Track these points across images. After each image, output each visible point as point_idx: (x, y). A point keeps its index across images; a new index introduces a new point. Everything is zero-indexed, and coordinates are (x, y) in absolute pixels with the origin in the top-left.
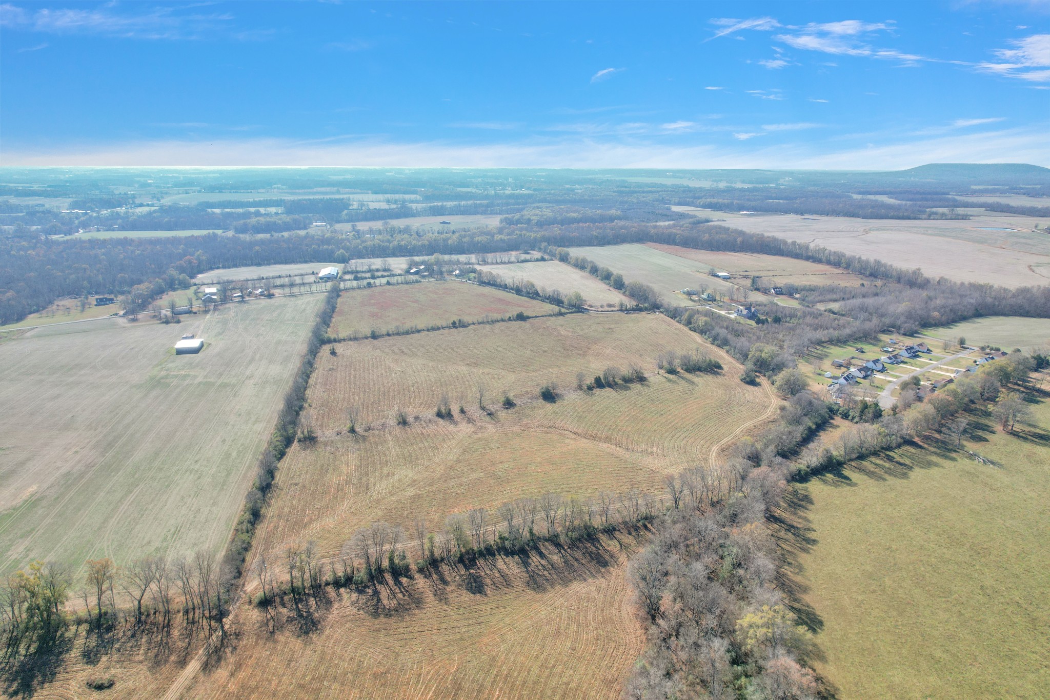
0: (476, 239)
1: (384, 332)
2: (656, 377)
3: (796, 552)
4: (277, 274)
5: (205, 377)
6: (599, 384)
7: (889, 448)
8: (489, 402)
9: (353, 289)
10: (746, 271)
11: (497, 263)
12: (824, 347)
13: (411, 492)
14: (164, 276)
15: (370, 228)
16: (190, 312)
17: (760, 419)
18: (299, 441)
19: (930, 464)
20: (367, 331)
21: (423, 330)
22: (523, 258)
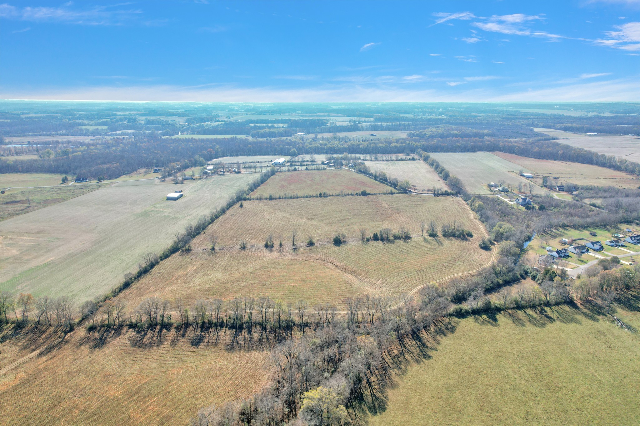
0: (378, 145)
1: (278, 197)
3: (411, 361)
4: (251, 161)
5: (169, 213)
6: (376, 238)
8: (300, 241)
9: (285, 171)
10: (551, 174)
11: (383, 160)
12: (566, 229)
13: (212, 285)
14: (192, 159)
15: (322, 137)
16: (192, 179)
17: (469, 272)
18: (182, 251)
20: (268, 196)
21: (301, 197)
22: (400, 158)
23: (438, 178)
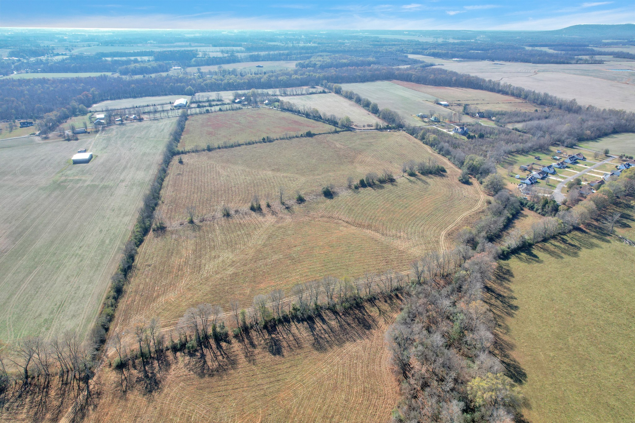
0: (279, 78)
1: (216, 146)
2: (401, 179)
3: (503, 316)
4: (145, 104)
5: (92, 181)
6: (363, 184)
7: (564, 234)
8: (286, 199)
9: (196, 114)
10: (459, 101)
11: (294, 95)
12: (513, 156)
13: (231, 271)
14: (68, 106)
15: (209, 71)
16: (85, 132)
17: (473, 210)
18: (154, 230)
19: (592, 246)
20: (204, 145)
21: (243, 144)
22: (311, 91)
23: (366, 112)
